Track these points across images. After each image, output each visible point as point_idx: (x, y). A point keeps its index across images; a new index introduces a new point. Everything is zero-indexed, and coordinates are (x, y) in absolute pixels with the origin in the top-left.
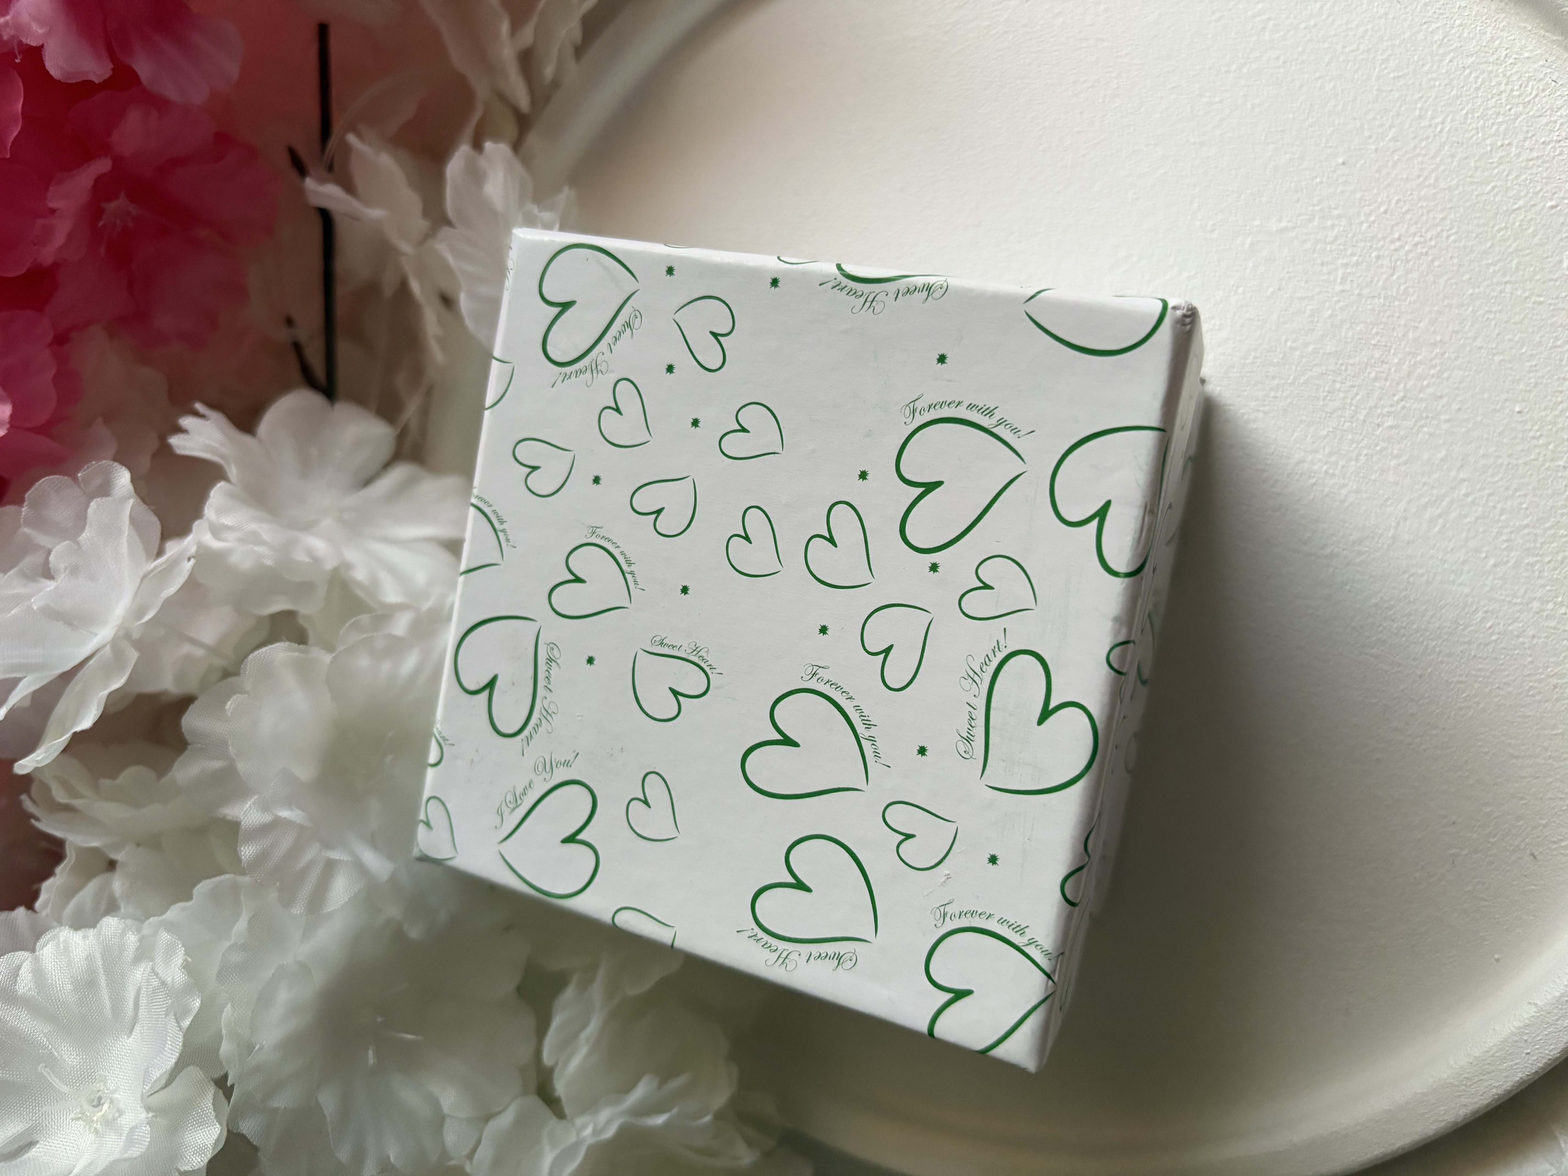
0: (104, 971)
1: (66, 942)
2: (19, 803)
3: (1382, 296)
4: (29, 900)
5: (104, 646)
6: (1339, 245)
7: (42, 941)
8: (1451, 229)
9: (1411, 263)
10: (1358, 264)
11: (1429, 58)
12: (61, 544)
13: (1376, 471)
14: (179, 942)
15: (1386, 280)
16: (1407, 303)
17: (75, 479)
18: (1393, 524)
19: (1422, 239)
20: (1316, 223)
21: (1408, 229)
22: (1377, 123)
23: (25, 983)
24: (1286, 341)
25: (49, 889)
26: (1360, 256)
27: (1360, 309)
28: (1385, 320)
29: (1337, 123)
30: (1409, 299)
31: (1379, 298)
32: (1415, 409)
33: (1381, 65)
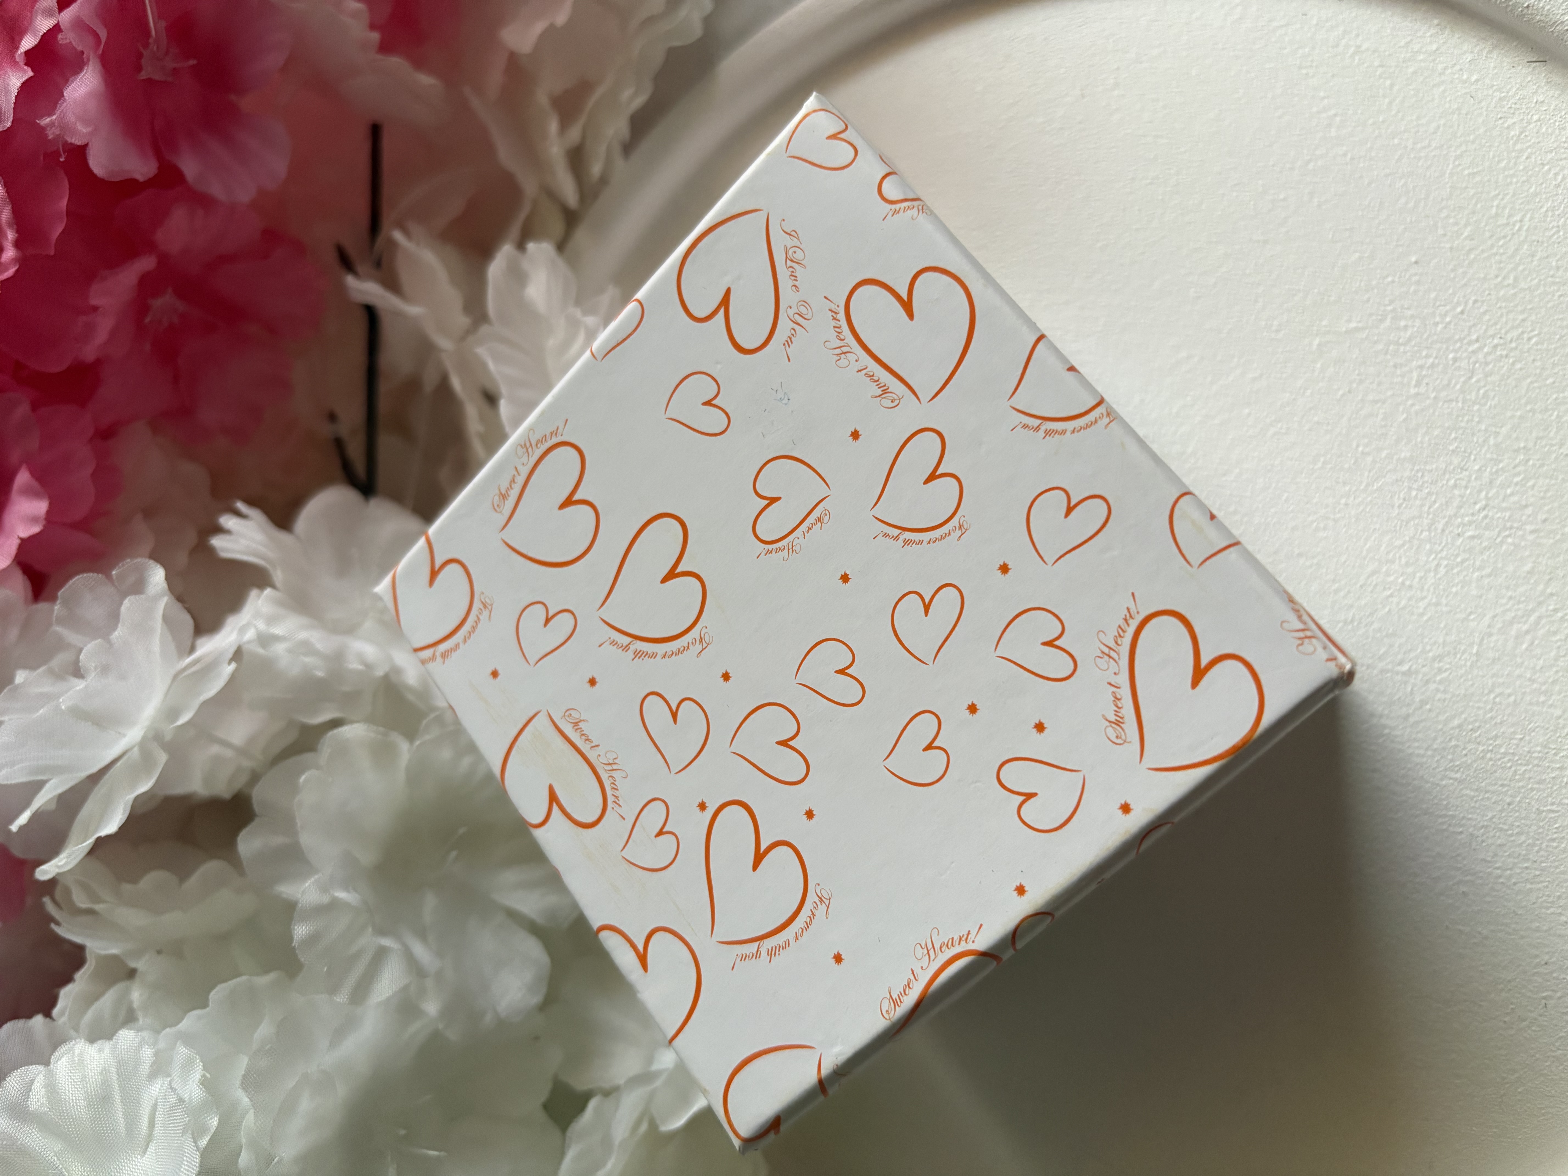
0: (119, 1086)
1: (81, 1055)
2: (41, 906)
3: (1460, 399)
4: (46, 1008)
5: (133, 747)
6: (1414, 346)
7: (57, 1054)
8: (1533, 330)
9: (1490, 366)
10: (1433, 366)
11: (1505, 154)
12: (93, 642)
13: (1458, 584)
14: (197, 1057)
15: (1465, 382)
16: (1487, 407)
17: (109, 577)
18: (1477, 640)
19: (1502, 341)
20: (1388, 322)
21: (1486, 330)
22: (1451, 221)
23: (37, 1100)
24: (1358, 446)
25: (67, 996)
26: (1436, 357)
27: (1437, 413)
28: (1463, 424)
29: (1408, 220)
30: (1489, 404)
31: (1457, 402)
32: (1499, 518)
33: (1454, 161)
